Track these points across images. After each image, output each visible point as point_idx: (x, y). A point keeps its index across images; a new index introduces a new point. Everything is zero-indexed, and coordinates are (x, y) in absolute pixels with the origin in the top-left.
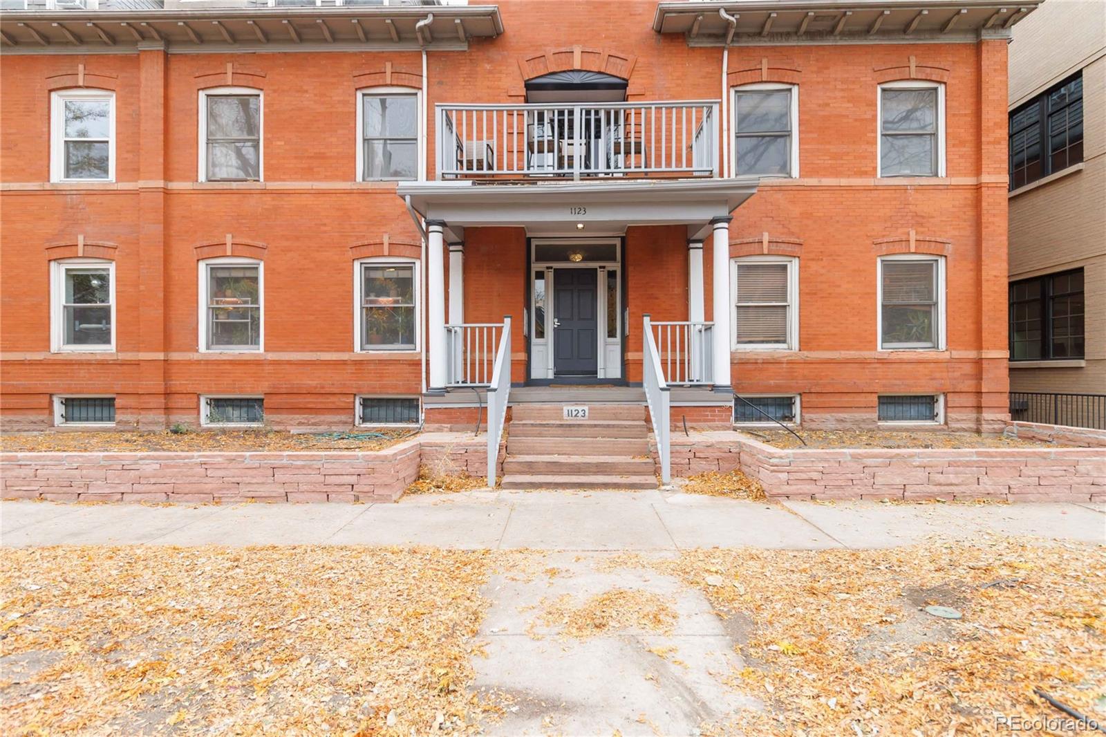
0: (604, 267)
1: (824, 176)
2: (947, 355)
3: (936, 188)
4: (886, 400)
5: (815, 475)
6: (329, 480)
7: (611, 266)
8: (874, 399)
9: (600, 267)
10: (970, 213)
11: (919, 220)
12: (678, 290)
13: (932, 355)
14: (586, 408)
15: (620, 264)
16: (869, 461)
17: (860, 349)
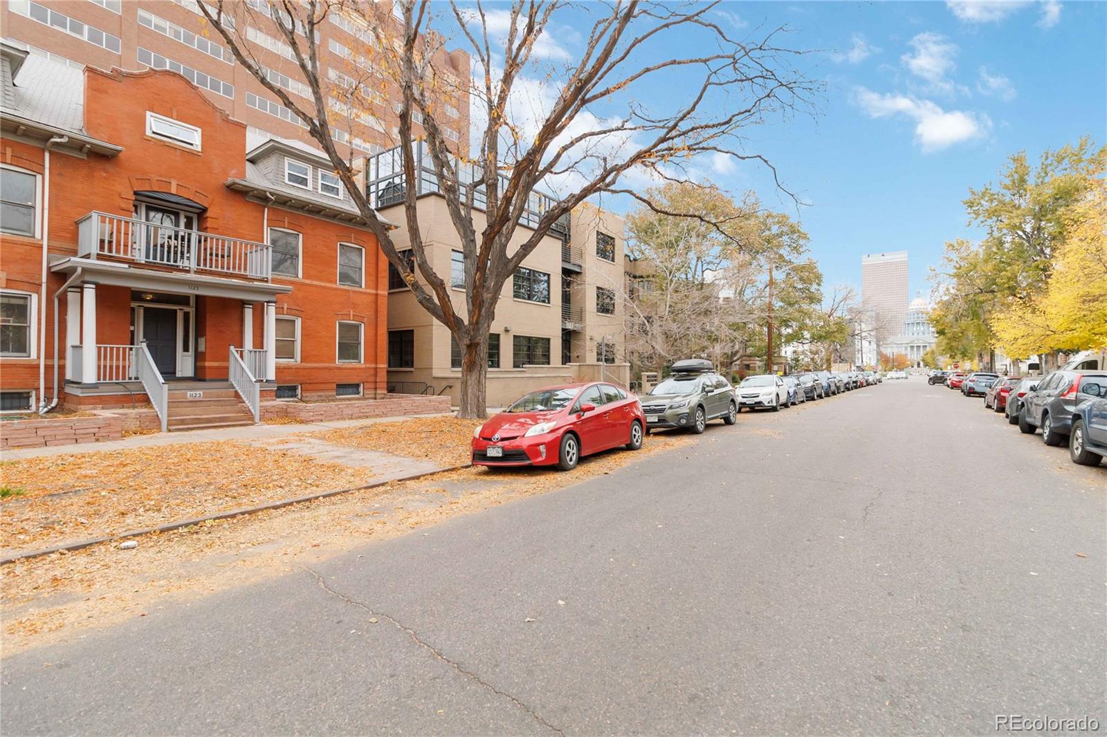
0: (182, 309)
1: (314, 280)
2: (364, 366)
3: (361, 292)
4: (339, 386)
5: (322, 413)
6: (77, 432)
7: (186, 309)
8: (335, 385)
9: (180, 309)
10: (374, 305)
11: (354, 306)
12: (237, 329)
13: (358, 366)
14: (201, 393)
15: (194, 309)
16: (340, 406)
17: (329, 363)
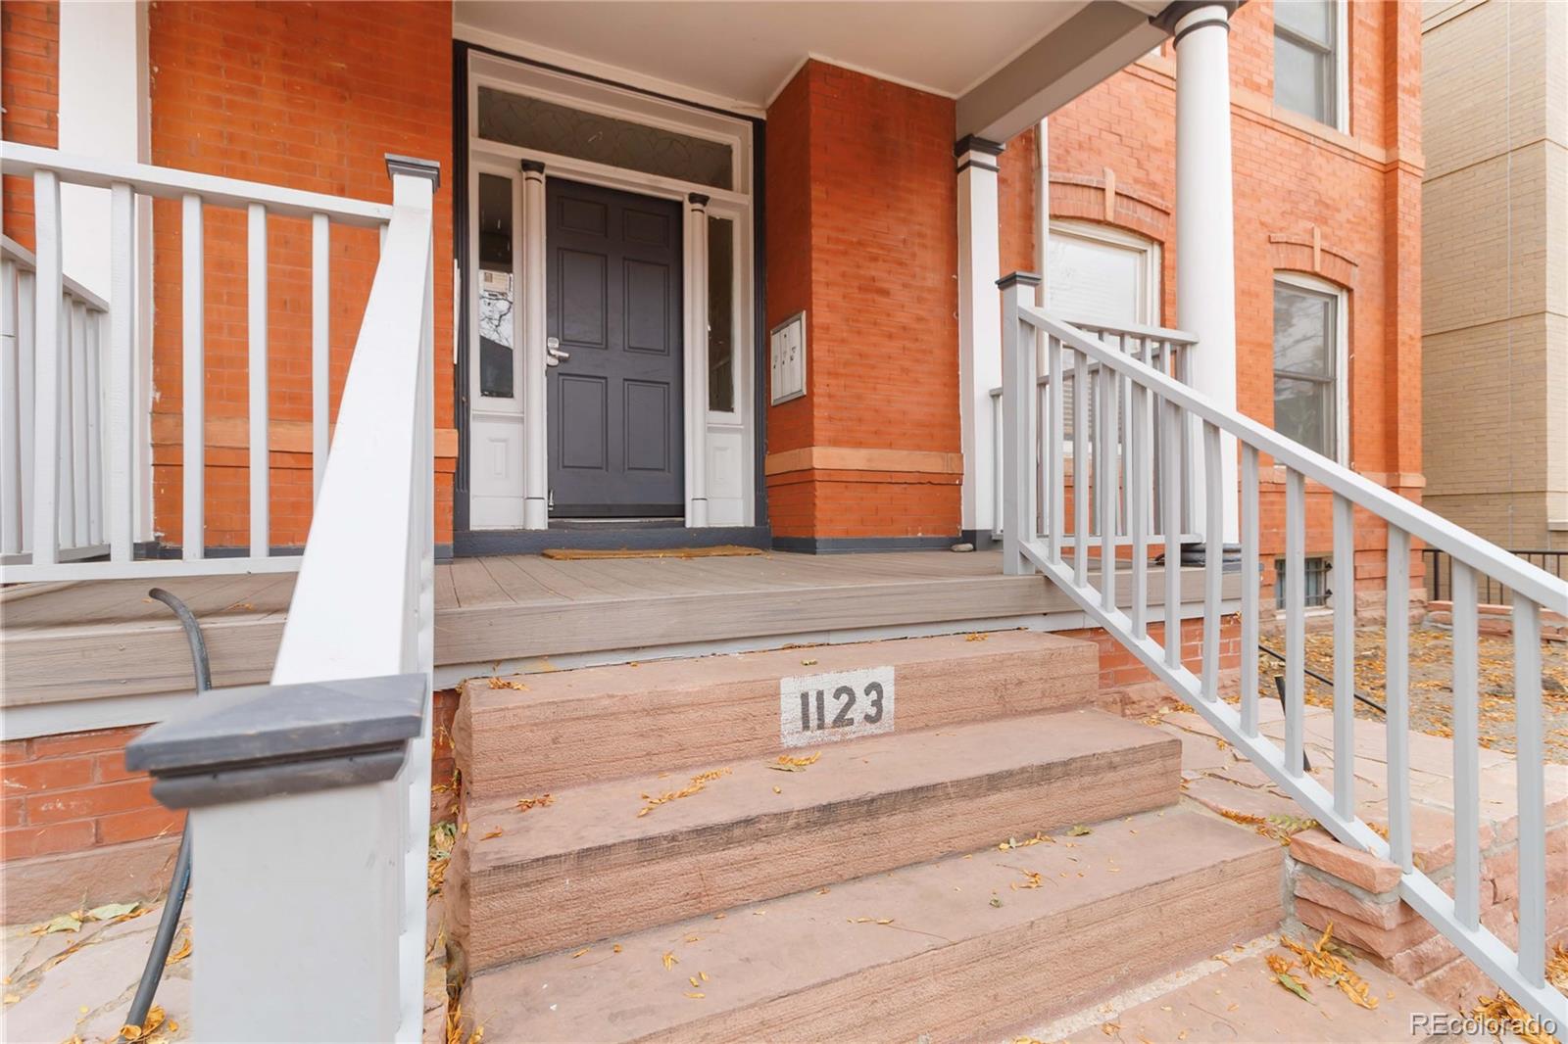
0: (704, 200)
3: (1335, 149)
8: (1270, 569)
9: (693, 198)
10: (1377, 216)
11: (1324, 211)
12: (934, 279)
14: (886, 674)
15: (748, 200)
